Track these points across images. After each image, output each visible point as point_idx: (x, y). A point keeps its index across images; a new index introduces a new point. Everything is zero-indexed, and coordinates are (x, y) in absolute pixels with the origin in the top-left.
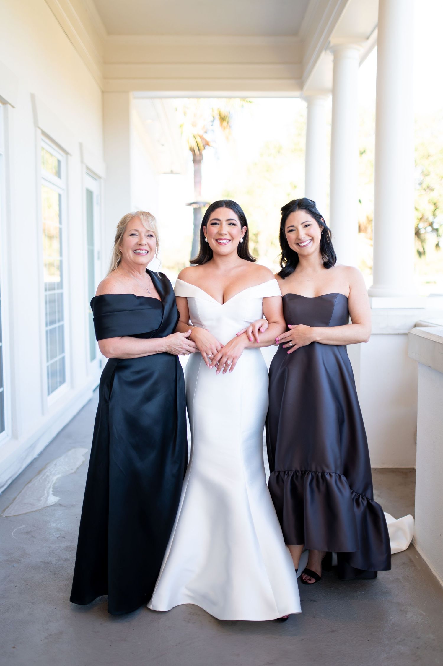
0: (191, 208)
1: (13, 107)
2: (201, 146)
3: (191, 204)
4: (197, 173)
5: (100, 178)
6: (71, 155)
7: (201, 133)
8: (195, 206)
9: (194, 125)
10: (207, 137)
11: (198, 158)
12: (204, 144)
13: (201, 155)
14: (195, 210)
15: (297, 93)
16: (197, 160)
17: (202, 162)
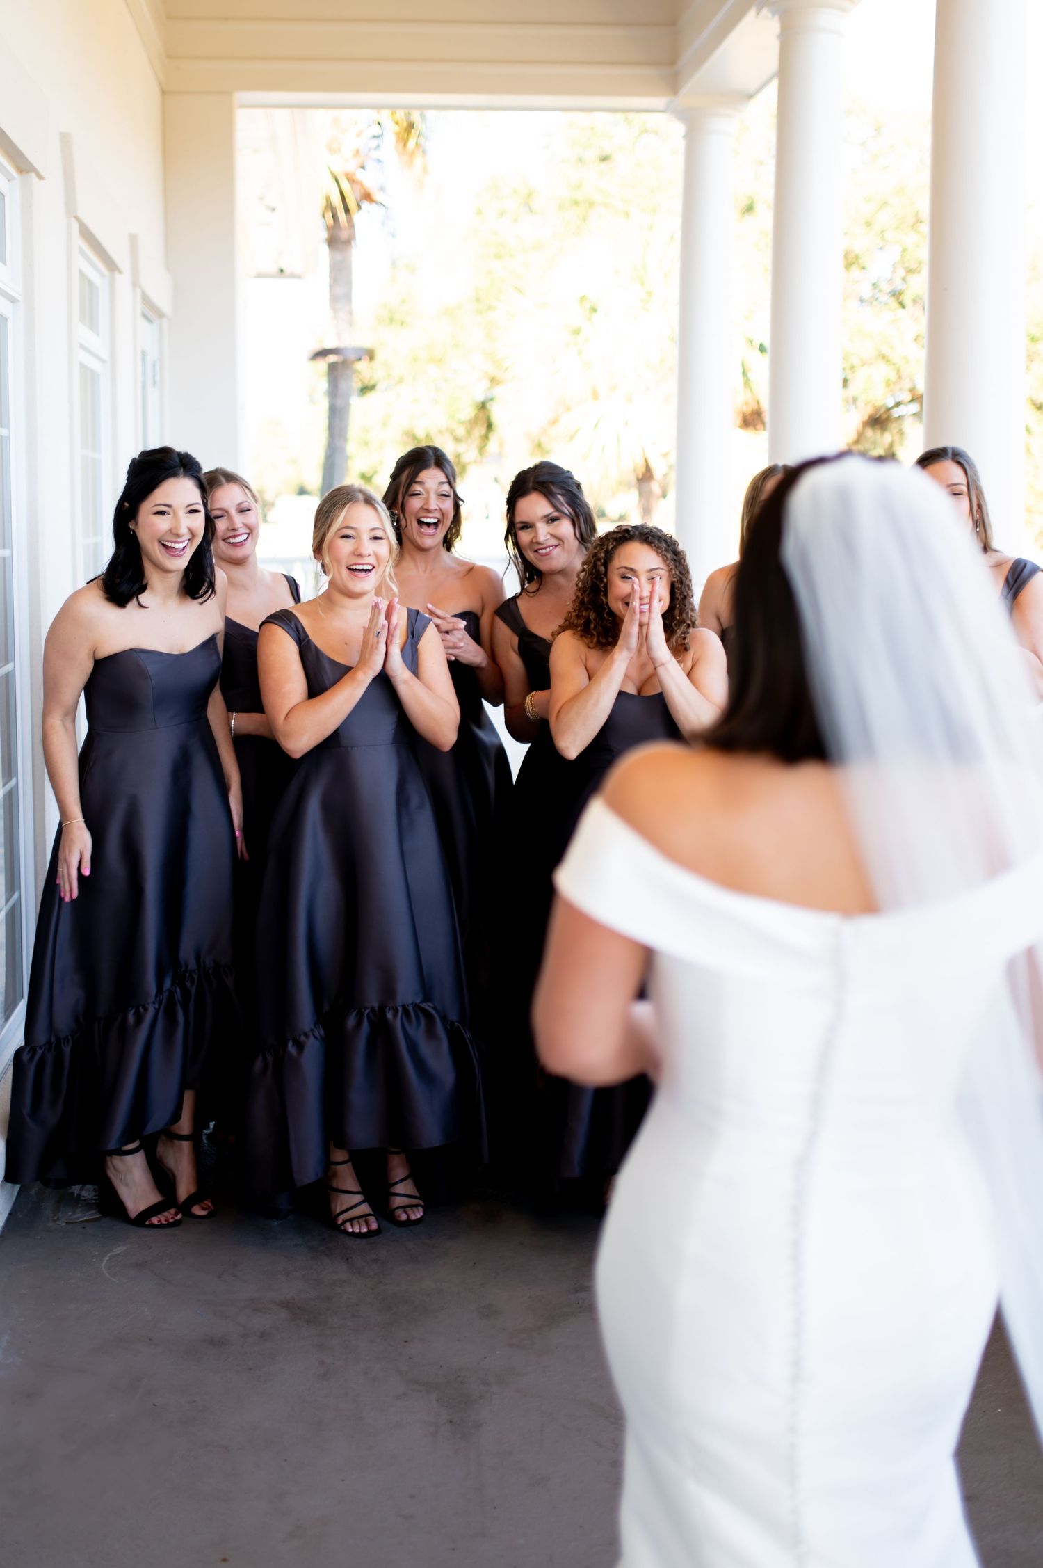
0: (322, 365)
1: (40, 177)
2: (351, 204)
3: (323, 353)
4: (340, 275)
5: (161, 315)
6: (120, 272)
7: (352, 166)
8: (332, 358)
9: (333, 149)
10: (369, 179)
11: (344, 235)
12: (359, 195)
13: (351, 224)
14: (332, 368)
15: (660, 102)
16: (338, 240)
17: (353, 243)
